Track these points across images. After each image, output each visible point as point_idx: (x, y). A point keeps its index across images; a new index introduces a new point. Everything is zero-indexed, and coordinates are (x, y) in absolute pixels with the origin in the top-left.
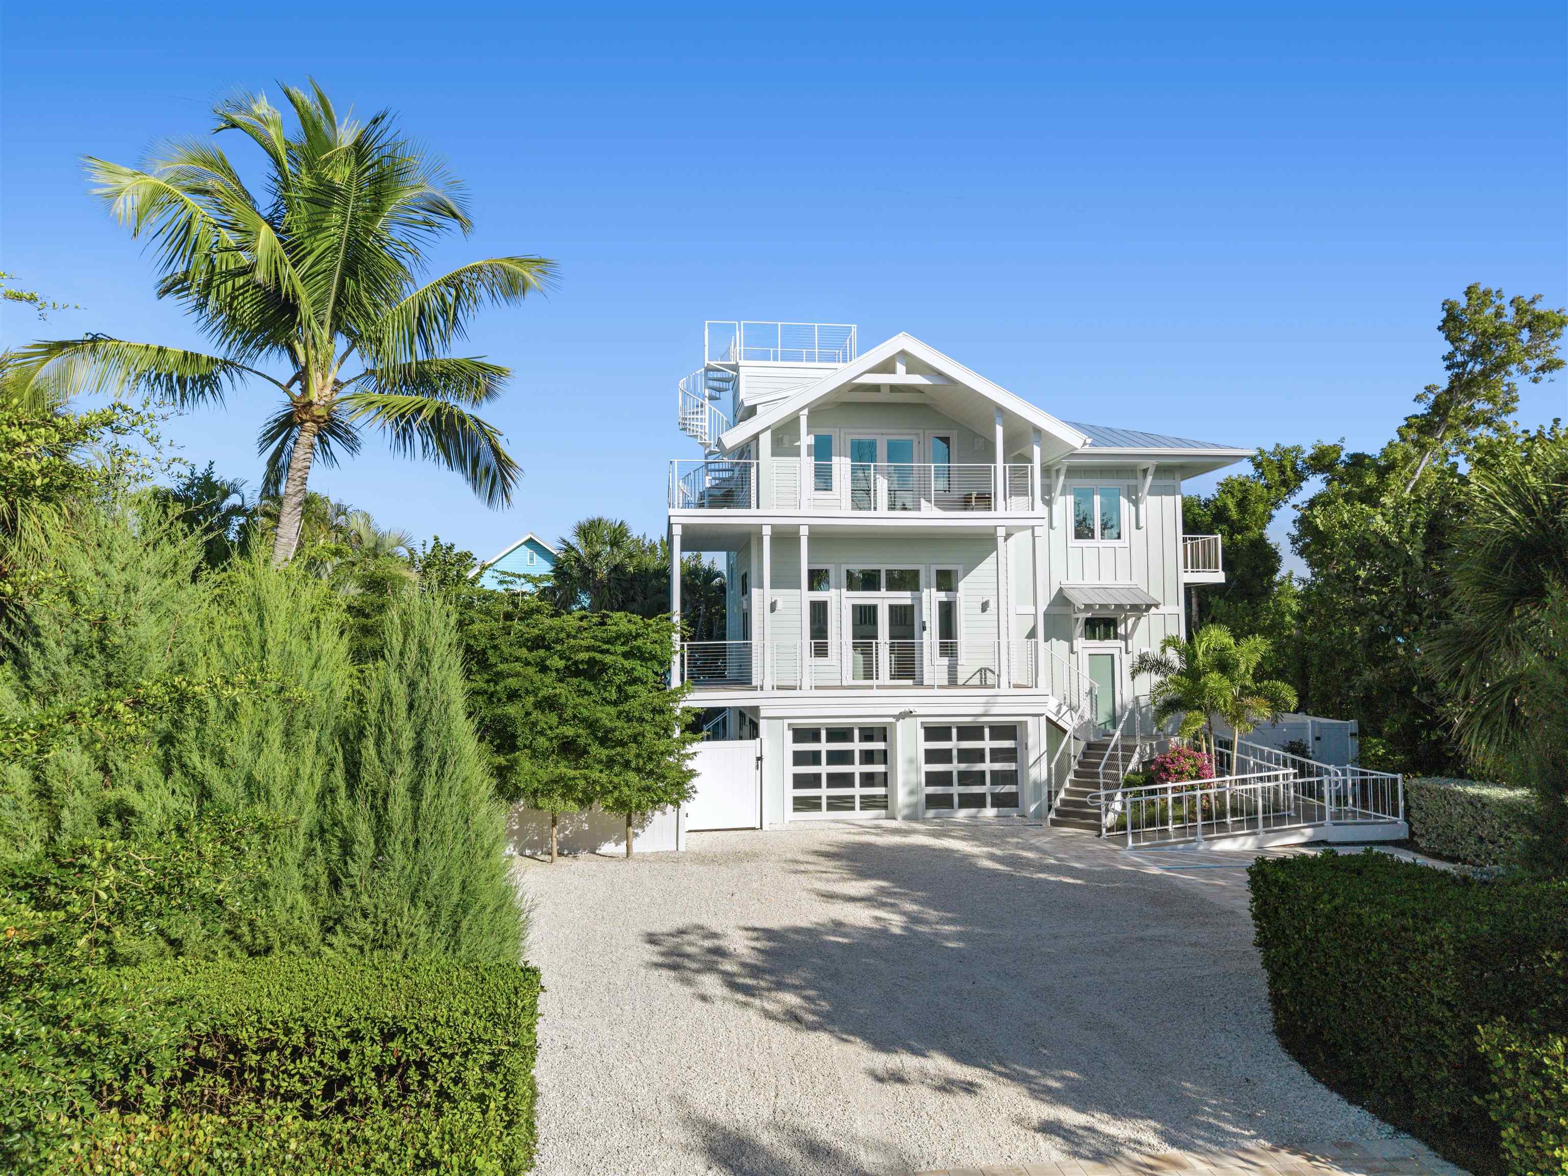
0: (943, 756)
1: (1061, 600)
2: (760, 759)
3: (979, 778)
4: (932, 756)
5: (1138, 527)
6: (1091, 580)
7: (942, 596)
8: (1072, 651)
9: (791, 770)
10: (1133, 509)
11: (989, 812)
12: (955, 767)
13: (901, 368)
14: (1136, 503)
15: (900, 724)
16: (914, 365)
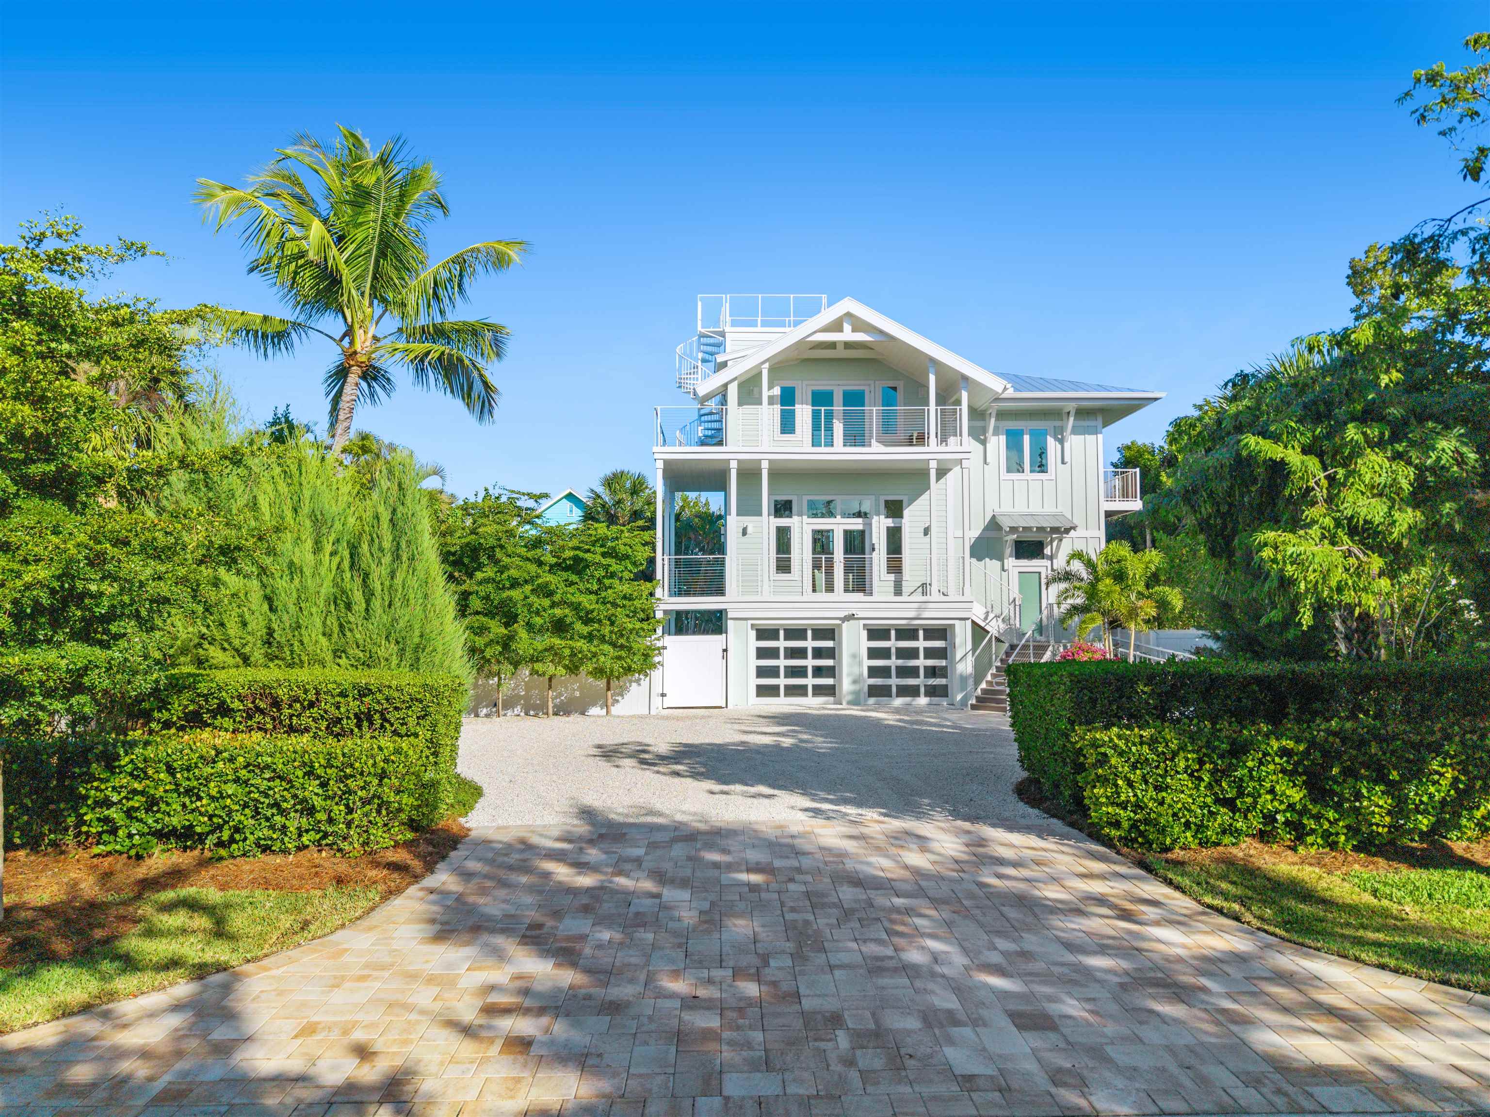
0: (884, 653)
1: (994, 525)
2: (725, 650)
3: (913, 672)
4: (873, 653)
5: (1063, 462)
6: (1021, 508)
7: (890, 522)
8: (1003, 570)
9: (754, 663)
10: (1059, 446)
11: (923, 701)
12: (893, 662)
13: (847, 327)
14: (1061, 442)
15: (845, 625)
16: (859, 325)
